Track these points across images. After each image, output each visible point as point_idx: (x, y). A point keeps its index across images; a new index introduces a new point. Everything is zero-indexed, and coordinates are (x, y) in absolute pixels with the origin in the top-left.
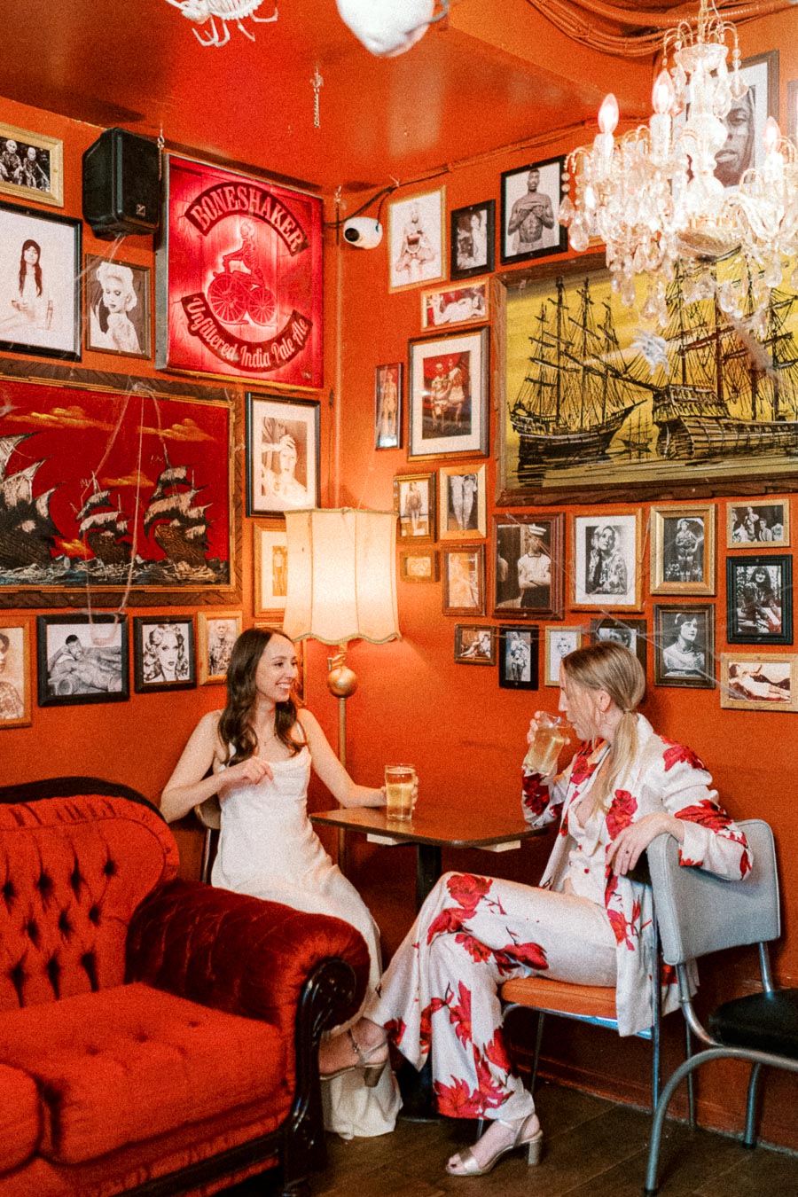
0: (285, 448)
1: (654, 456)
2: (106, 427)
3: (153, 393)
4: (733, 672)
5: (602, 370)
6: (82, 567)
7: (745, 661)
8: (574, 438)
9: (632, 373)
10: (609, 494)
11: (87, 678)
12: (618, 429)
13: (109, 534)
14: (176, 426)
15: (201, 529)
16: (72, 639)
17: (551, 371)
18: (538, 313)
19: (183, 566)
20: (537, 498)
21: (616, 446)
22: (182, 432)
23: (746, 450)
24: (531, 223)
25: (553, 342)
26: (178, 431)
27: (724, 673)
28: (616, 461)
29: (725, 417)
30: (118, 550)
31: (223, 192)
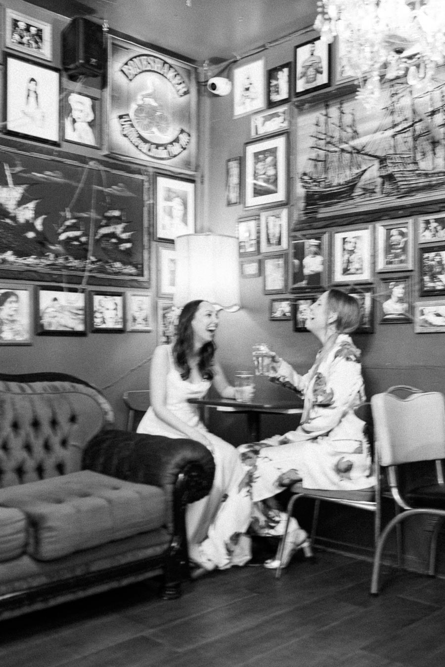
0: (176, 204)
1: (378, 195)
2: (74, 184)
3: (102, 168)
4: (422, 314)
5: (350, 149)
6: (61, 261)
7: (429, 306)
8: (334, 189)
9: (367, 150)
10: (353, 219)
11: (63, 322)
12: (359, 182)
13: (76, 243)
14: (115, 187)
15: (128, 245)
16: (55, 299)
17: (322, 153)
18: (314, 122)
19: (118, 265)
20: (315, 224)
21: (358, 191)
22: (118, 191)
23: (430, 187)
24: (311, 72)
25: (323, 137)
26: (114, 189)
27: (417, 313)
28: (358, 200)
29: (417, 170)
30: (81, 252)
31: (140, 60)
